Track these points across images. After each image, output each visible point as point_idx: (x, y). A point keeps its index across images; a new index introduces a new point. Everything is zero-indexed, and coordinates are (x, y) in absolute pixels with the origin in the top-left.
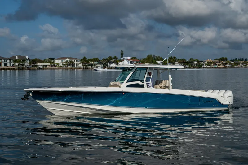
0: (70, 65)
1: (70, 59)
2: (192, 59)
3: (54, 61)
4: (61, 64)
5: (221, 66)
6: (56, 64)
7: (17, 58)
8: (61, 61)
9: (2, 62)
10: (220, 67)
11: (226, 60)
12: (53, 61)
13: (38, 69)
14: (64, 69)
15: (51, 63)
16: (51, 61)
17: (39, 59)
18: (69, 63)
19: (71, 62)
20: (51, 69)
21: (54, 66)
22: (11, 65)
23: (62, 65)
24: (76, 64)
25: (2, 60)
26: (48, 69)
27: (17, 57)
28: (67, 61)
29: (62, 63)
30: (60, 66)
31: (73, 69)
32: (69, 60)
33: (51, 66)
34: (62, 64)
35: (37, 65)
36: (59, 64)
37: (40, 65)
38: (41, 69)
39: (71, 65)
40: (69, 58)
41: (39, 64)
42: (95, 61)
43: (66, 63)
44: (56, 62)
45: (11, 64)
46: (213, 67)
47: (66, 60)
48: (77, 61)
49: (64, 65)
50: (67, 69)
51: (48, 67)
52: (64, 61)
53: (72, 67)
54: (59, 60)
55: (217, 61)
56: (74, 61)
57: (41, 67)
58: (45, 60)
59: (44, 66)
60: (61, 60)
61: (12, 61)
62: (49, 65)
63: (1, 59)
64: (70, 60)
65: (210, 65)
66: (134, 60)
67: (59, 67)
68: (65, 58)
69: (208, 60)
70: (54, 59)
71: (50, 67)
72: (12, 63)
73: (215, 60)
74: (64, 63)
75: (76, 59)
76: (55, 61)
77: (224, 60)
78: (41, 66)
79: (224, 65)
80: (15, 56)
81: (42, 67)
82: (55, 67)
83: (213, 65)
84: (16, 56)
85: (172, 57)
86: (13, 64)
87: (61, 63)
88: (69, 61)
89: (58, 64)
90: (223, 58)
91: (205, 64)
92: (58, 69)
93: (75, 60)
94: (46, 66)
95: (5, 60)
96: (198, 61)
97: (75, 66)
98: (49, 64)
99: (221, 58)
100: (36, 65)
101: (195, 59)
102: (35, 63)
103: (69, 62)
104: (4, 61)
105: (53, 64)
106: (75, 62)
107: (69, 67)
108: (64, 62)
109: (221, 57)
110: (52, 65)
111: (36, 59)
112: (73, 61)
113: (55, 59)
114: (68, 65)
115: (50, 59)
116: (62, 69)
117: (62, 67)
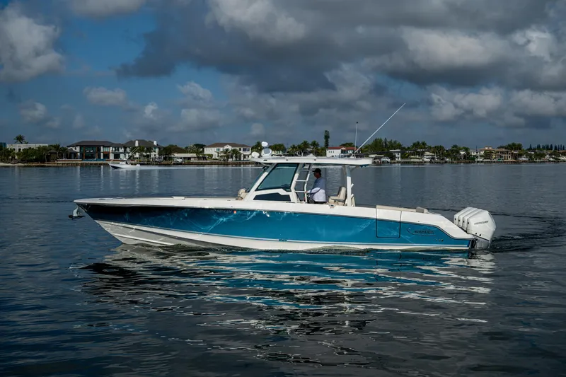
0: (232, 157)
1: (232, 146)
2: (455, 146)
3: (203, 150)
4: (215, 156)
5: (510, 160)
6: (207, 155)
7: (137, 144)
9: (111, 151)
10: (507, 162)
11: (520, 149)
12: (201, 149)
13: (174, 164)
14: (221, 164)
15: (197, 153)
16: (197, 150)
17: (176, 146)
18: (230, 154)
19: (234, 151)
20: (198, 164)
21: (204, 158)
22: (127, 157)
23: (217, 158)
24: (242, 155)
25: (111, 148)
26: (192, 164)
27: (137, 142)
28: (227, 150)
29: (218, 153)
30: (214, 159)
31: (237, 164)
32: (230, 148)
33: (199, 158)
34: (218, 156)
35: (173, 156)
37: (178, 156)
38: (181, 164)
39: (234, 158)
40: (230, 144)
41: (176, 155)
42: (277, 150)
43: (224, 154)
44: (208, 151)
45: (127, 155)
46: (494, 162)
47: (226, 147)
48: (244, 150)
49: (222, 156)
50: (228, 164)
51: (192, 160)
52: (221, 149)
53: (236, 160)
54: (213, 149)
55: (504, 150)
56: (240, 150)
57: (180, 160)
58: (187, 148)
59: (185, 158)
60: (215, 149)
61: (128, 150)
62: (194, 158)
63: (109, 147)
64: (232, 148)
65: (489, 158)
66: (349, 148)
67: (212, 161)
68: (222, 145)
69: (487, 148)
70: (203, 146)
71: (197, 161)
72: (129, 153)
73: (499, 148)
74: (222, 154)
75: (243, 146)
76: (205, 149)
77: (515, 149)
78: (181, 158)
79: (516, 158)
80: (133, 140)
82: (205, 161)
83: (495, 158)
84: (135, 141)
85: (418, 143)
89: (211, 156)
90: (514, 144)
91: (481, 156)
92: (211, 164)
93: (242, 149)
94: (189, 158)
96: (466, 150)
97: (242, 159)
98: (195, 155)
99: (509, 145)
100: (171, 158)
101: (462, 147)
102: (170, 153)
103: (230, 152)
104: (114, 149)
105: (201, 156)
106: (241, 152)
107: (230, 160)
108: (222, 152)
109: (510, 143)
111: (172, 146)
112: (238, 149)
113: (205, 146)
114: (228, 158)
115: (197, 145)
116: (218, 164)
117: (217, 161)
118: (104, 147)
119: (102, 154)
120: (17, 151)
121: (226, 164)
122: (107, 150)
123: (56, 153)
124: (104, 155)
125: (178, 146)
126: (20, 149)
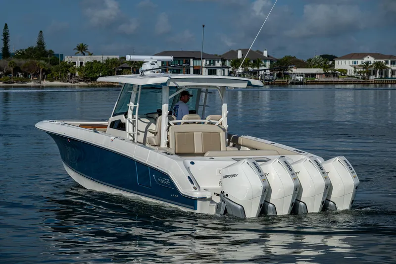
0: (375, 74)
1: (376, 58)
3: (334, 63)
4: (351, 71)
6: (339, 70)
7: (240, 56)
8: (351, 64)
9: (204, 65)
12: (331, 63)
13: (292, 83)
14: (359, 83)
15: (325, 67)
16: (325, 63)
17: (295, 57)
18: (372, 69)
19: (378, 65)
20: (326, 83)
21: (334, 75)
23: (353, 74)
24: (390, 71)
25: (205, 60)
26: (318, 83)
27: (240, 53)
28: (368, 63)
29: (355, 68)
30: (349, 77)
31: (381, 84)
32: (371, 60)
33: (327, 75)
34: (355, 72)
35: (290, 72)
36: (346, 70)
37: (297, 72)
38: (301, 83)
39: (378, 74)
40: (374, 55)
41: (295, 71)
43: (364, 68)
44: (340, 65)
45: (226, 70)
47: (366, 59)
48: (393, 63)
49: (360, 72)
50: (369, 83)
51: (318, 78)
52: (359, 62)
53: (381, 78)
54: (347, 61)
56: (387, 63)
57: (300, 78)
58: (310, 60)
59: (307, 75)
60: (351, 61)
61: (228, 63)
62: (321, 74)
63: (202, 59)
64: (375, 61)
67: (346, 78)
68: (361, 56)
70: (332, 58)
71: (324, 79)
72: (229, 68)
74: (361, 69)
75: (390, 57)
76: (336, 62)
78: (301, 75)
80: (235, 50)
81: (302, 77)
82: (336, 79)
84: (237, 51)
86: (230, 70)
87: (353, 69)
88: (372, 62)
89: (344, 72)
92: (345, 83)
93: (389, 61)
94: (314, 75)
95: (210, 61)
97: (390, 76)
98: (321, 70)
100: (288, 74)
102: (286, 68)
103: (371, 66)
104: (208, 62)
105: (330, 71)
106: (389, 66)
107: (372, 78)
108: (360, 66)
110: (329, 73)
111: (290, 57)
112: (384, 62)
113: (335, 57)
114: (369, 74)
115: (324, 56)
116: (354, 83)
117: (353, 79)
118: (194, 59)
119: (192, 69)
120: (78, 65)
121: (365, 83)
122: (198, 63)
123: (130, 68)
124: (194, 70)
125: (298, 58)
126: (81, 63)
